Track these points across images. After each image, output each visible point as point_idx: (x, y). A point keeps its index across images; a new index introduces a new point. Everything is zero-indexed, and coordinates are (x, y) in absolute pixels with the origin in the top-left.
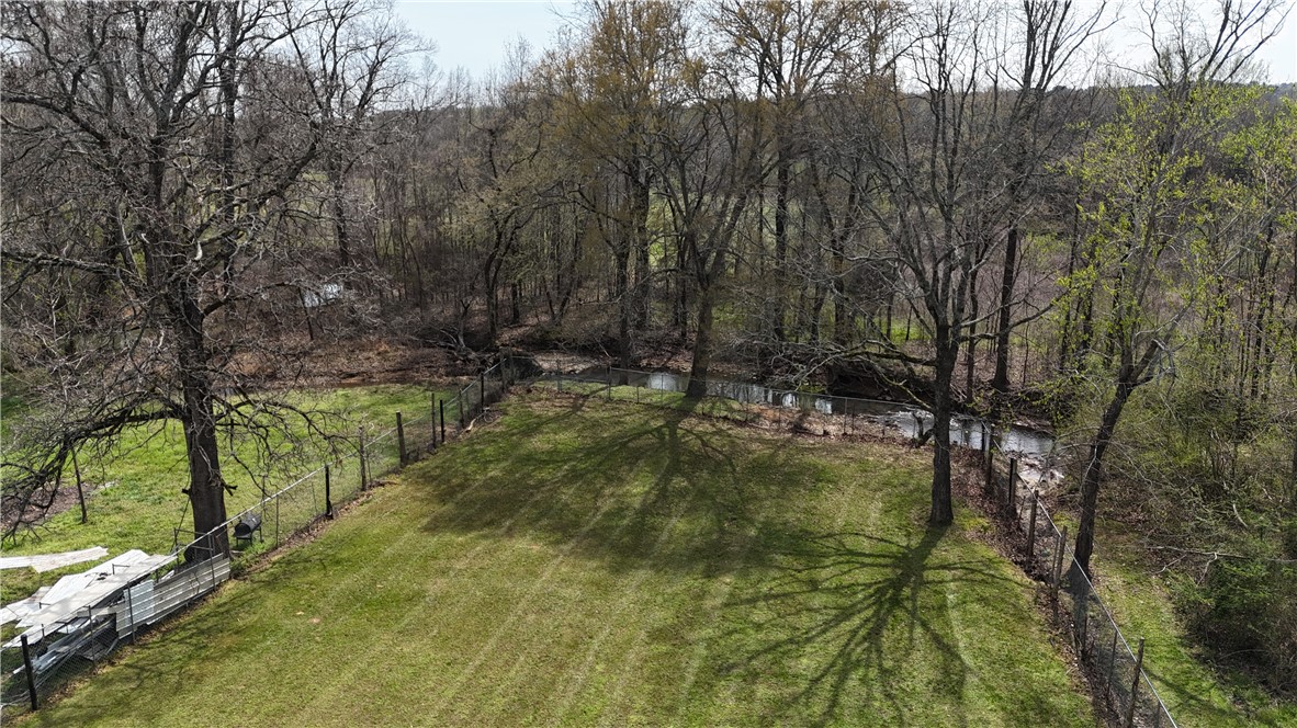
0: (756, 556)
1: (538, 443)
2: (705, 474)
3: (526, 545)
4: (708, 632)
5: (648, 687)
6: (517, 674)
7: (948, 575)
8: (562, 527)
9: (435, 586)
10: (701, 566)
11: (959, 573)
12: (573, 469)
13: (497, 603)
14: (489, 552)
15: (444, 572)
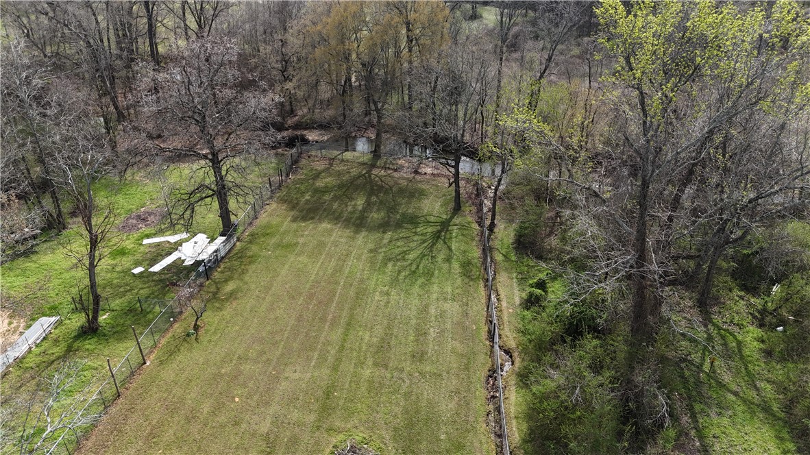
0: (399, 225)
1: (320, 183)
2: (382, 195)
3: (325, 225)
4: (384, 249)
5: (368, 265)
6: (333, 263)
7: (455, 227)
8: (336, 218)
9: (301, 240)
10: (381, 230)
11: (459, 227)
12: (335, 195)
13: (321, 245)
14: (315, 228)
15: (302, 236)
